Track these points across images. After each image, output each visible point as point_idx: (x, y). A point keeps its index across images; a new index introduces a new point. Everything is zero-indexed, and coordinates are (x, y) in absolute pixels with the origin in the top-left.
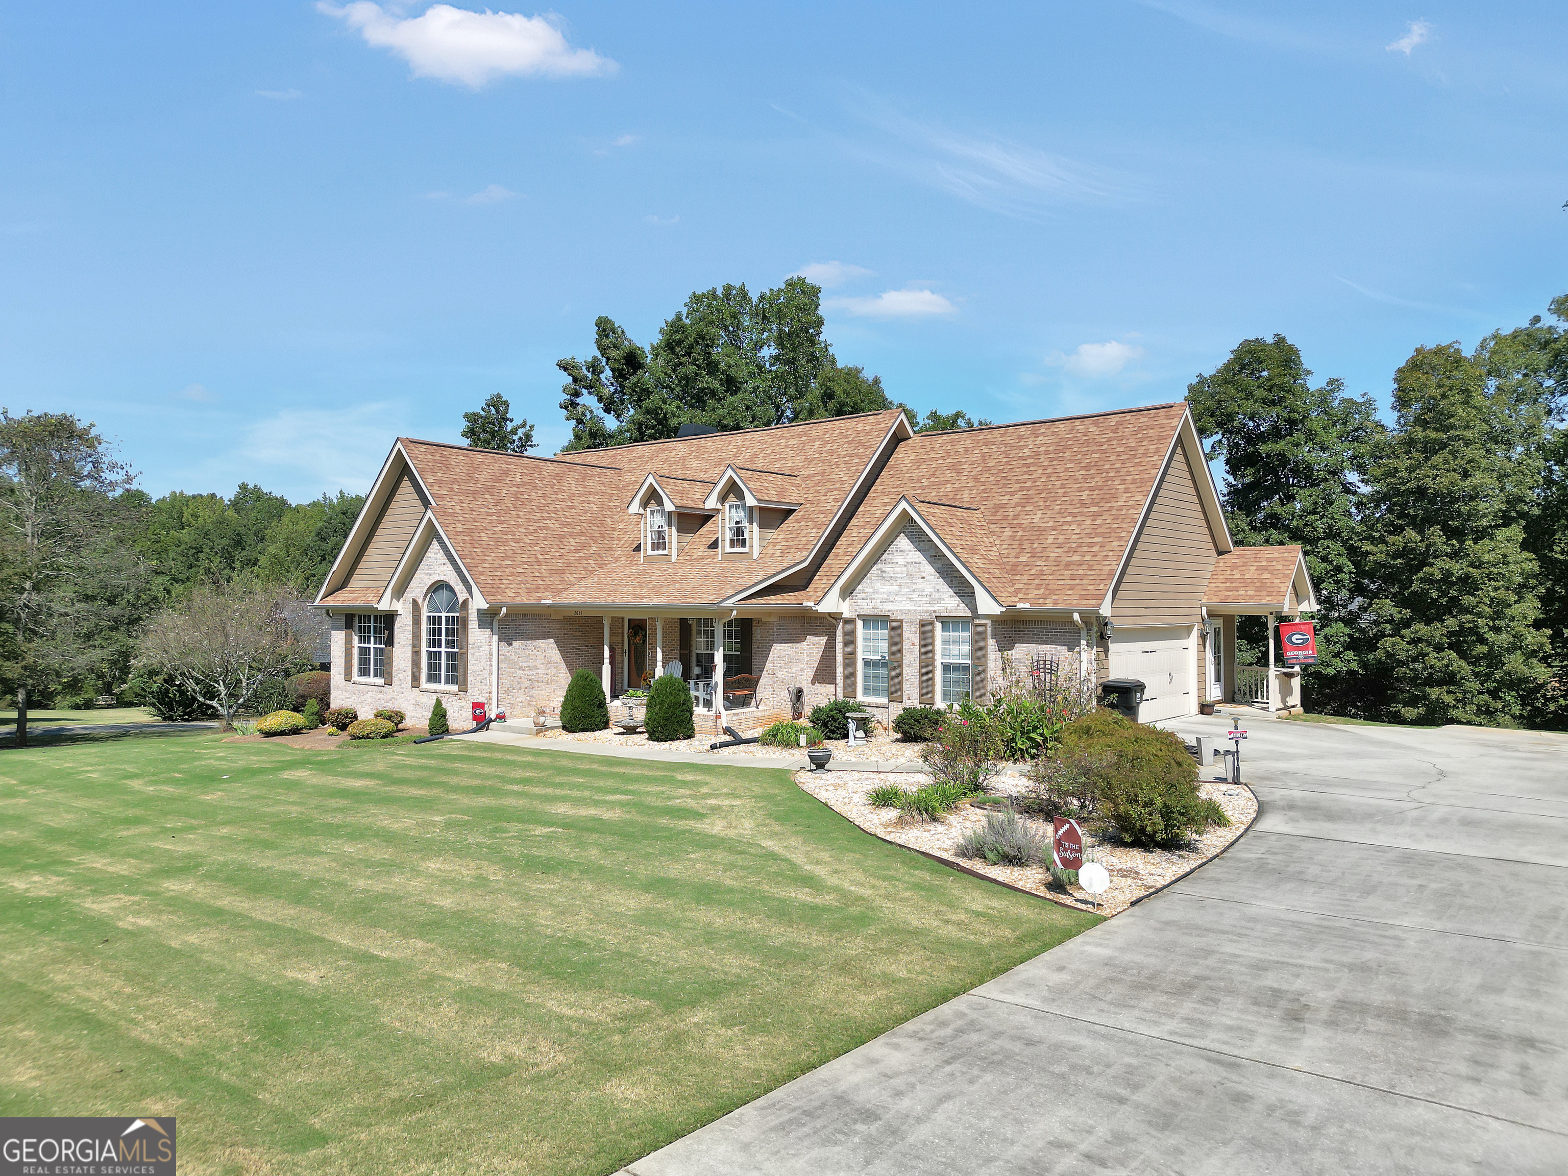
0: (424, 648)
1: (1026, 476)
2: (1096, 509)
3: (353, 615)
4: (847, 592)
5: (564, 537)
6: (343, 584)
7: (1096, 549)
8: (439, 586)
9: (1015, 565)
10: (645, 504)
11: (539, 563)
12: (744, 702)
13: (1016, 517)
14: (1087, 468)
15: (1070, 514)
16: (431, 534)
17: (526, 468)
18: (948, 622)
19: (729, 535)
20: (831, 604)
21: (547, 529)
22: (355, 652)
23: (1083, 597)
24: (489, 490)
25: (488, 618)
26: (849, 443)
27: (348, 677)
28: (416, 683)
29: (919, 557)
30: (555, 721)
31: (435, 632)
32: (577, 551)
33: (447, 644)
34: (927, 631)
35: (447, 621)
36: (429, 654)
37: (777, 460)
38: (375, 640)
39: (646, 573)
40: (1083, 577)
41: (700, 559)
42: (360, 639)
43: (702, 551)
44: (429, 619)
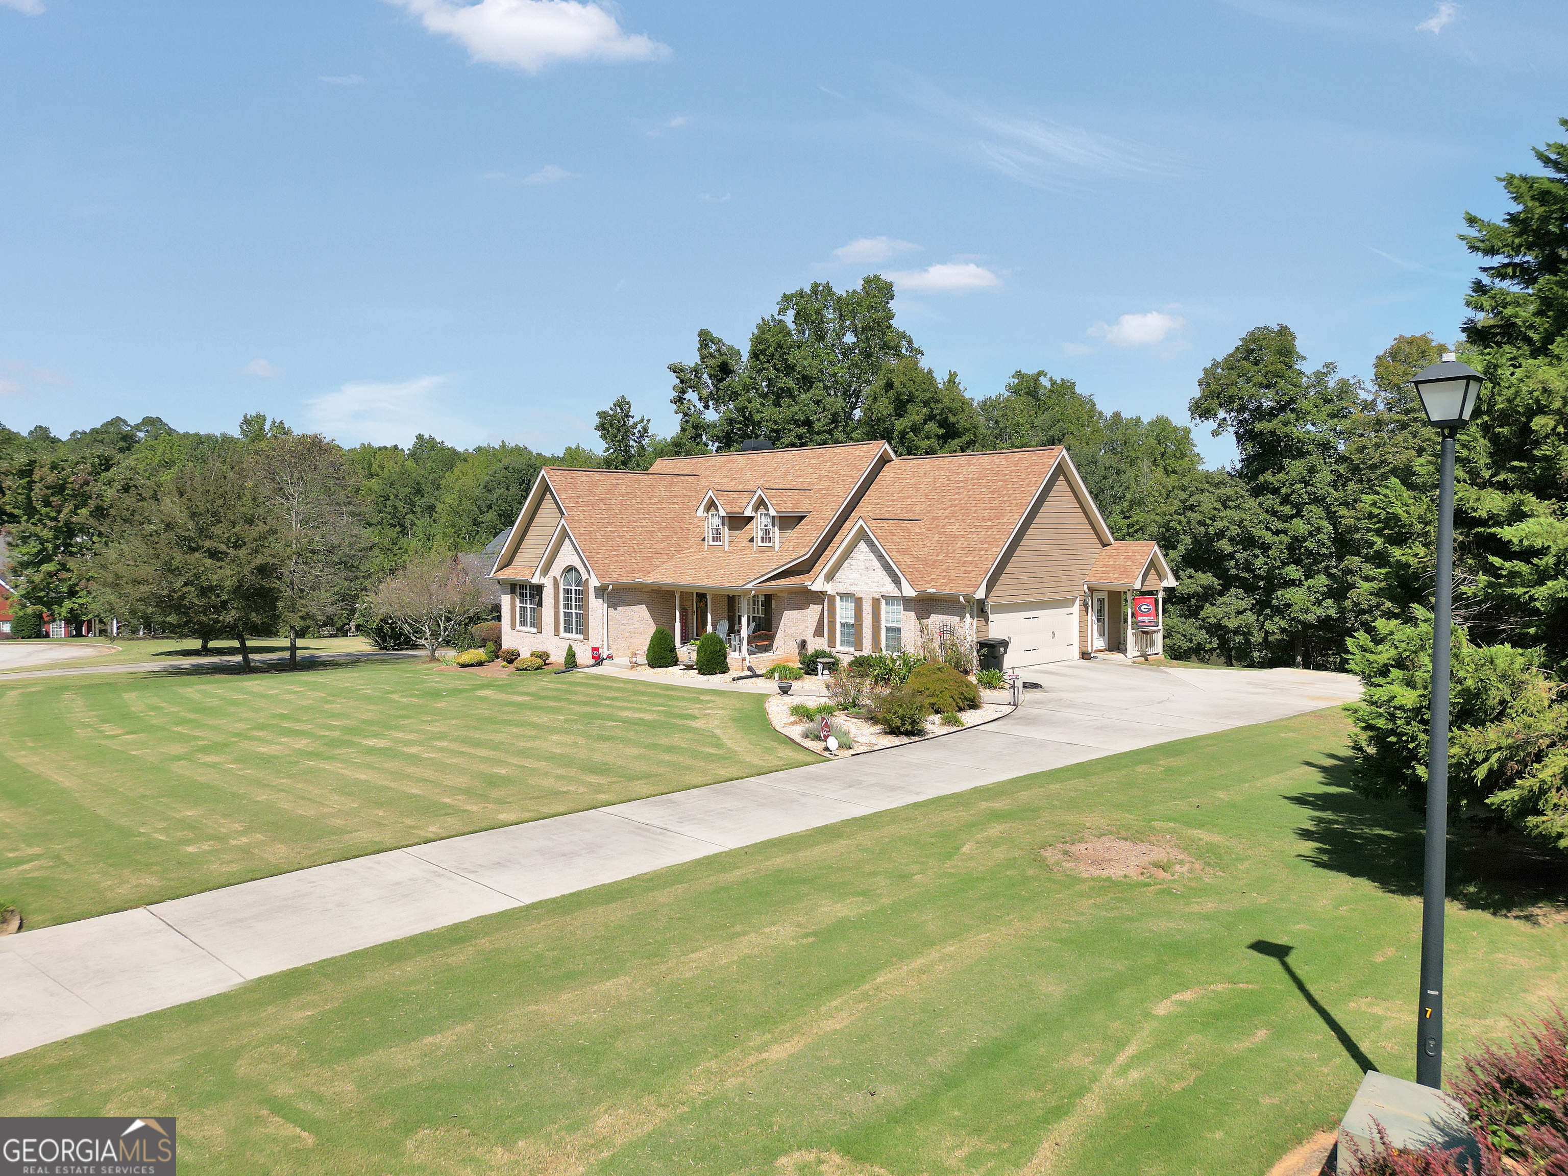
0: (562, 610)
1: (957, 496)
2: (989, 524)
3: (516, 585)
4: (830, 577)
5: (653, 532)
6: (508, 563)
7: (982, 552)
8: (570, 569)
9: (935, 561)
10: (707, 509)
11: (635, 552)
12: (767, 649)
13: (943, 526)
15: (975, 526)
16: (564, 534)
17: (629, 481)
18: (889, 599)
19: (760, 534)
20: (818, 585)
21: (642, 526)
22: (518, 609)
23: (968, 586)
24: (603, 500)
25: (601, 592)
26: (848, 465)
27: (513, 627)
28: (557, 633)
29: (871, 556)
30: (643, 660)
31: (568, 599)
32: (663, 542)
33: (576, 607)
34: (876, 605)
35: (576, 592)
36: (564, 614)
37: (801, 475)
38: (530, 602)
39: (707, 559)
40: (970, 572)
41: (742, 549)
42: (520, 601)
43: (745, 543)
44: (564, 590)
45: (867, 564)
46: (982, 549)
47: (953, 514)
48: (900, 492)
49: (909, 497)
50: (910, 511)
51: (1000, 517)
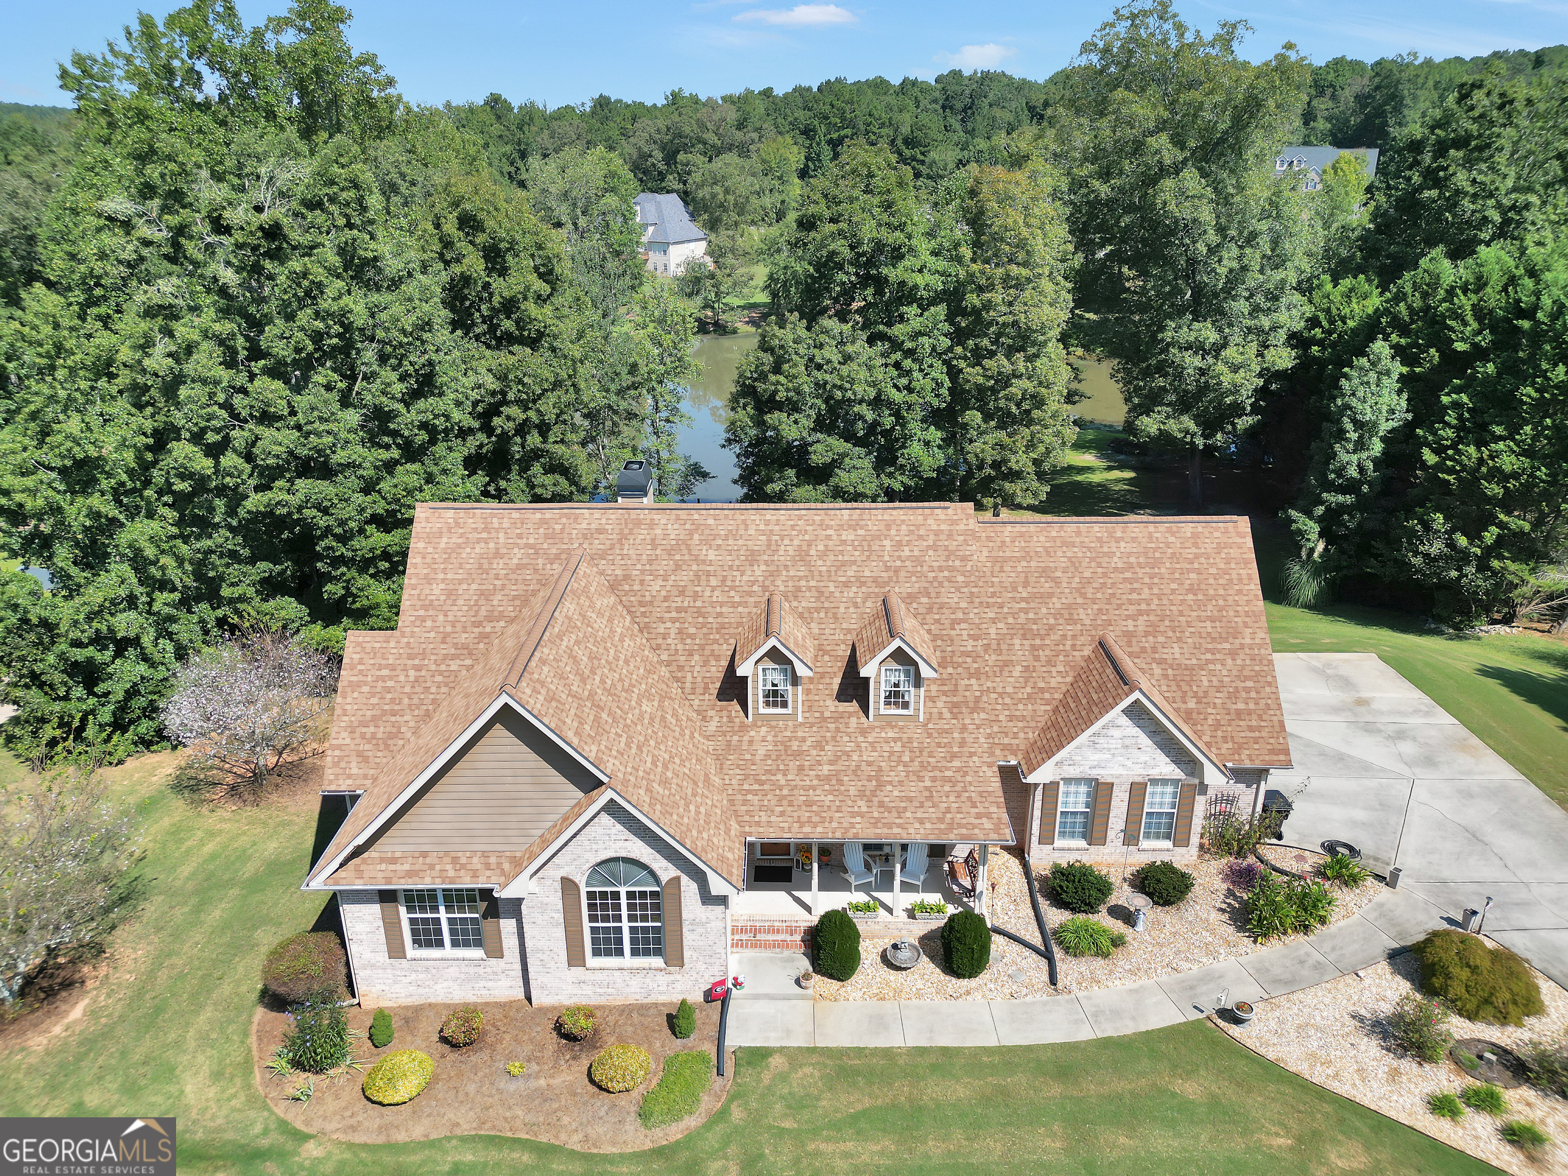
3: (398, 889)
8: (617, 863)
10: (756, 662)
13: (1154, 650)
14: (1191, 590)
15: (1208, 650)
18: (1159, 782)
19: (882, 697)
20: (1043, 776)
22: (405, 923)
27: (391, 952)
28: (576, 962)
31: (607, 908)
33: (632, 918)
34: (1137, 791)
35: (631, 895)
36: (594, 930)
37: (844, 564)
38: (449, 909)
39: (798, 754)
40: (1259, 729)
41: (838, 717)
42: (410, 909)
43: (832, 705)
44: (591, 895)
45: (1127, 742)
46: (1248, 690)
47: (1153, 630)
48: (1026, 584)
49: (1051, 595)
50: (1071, 621)
51: (1236, 634)
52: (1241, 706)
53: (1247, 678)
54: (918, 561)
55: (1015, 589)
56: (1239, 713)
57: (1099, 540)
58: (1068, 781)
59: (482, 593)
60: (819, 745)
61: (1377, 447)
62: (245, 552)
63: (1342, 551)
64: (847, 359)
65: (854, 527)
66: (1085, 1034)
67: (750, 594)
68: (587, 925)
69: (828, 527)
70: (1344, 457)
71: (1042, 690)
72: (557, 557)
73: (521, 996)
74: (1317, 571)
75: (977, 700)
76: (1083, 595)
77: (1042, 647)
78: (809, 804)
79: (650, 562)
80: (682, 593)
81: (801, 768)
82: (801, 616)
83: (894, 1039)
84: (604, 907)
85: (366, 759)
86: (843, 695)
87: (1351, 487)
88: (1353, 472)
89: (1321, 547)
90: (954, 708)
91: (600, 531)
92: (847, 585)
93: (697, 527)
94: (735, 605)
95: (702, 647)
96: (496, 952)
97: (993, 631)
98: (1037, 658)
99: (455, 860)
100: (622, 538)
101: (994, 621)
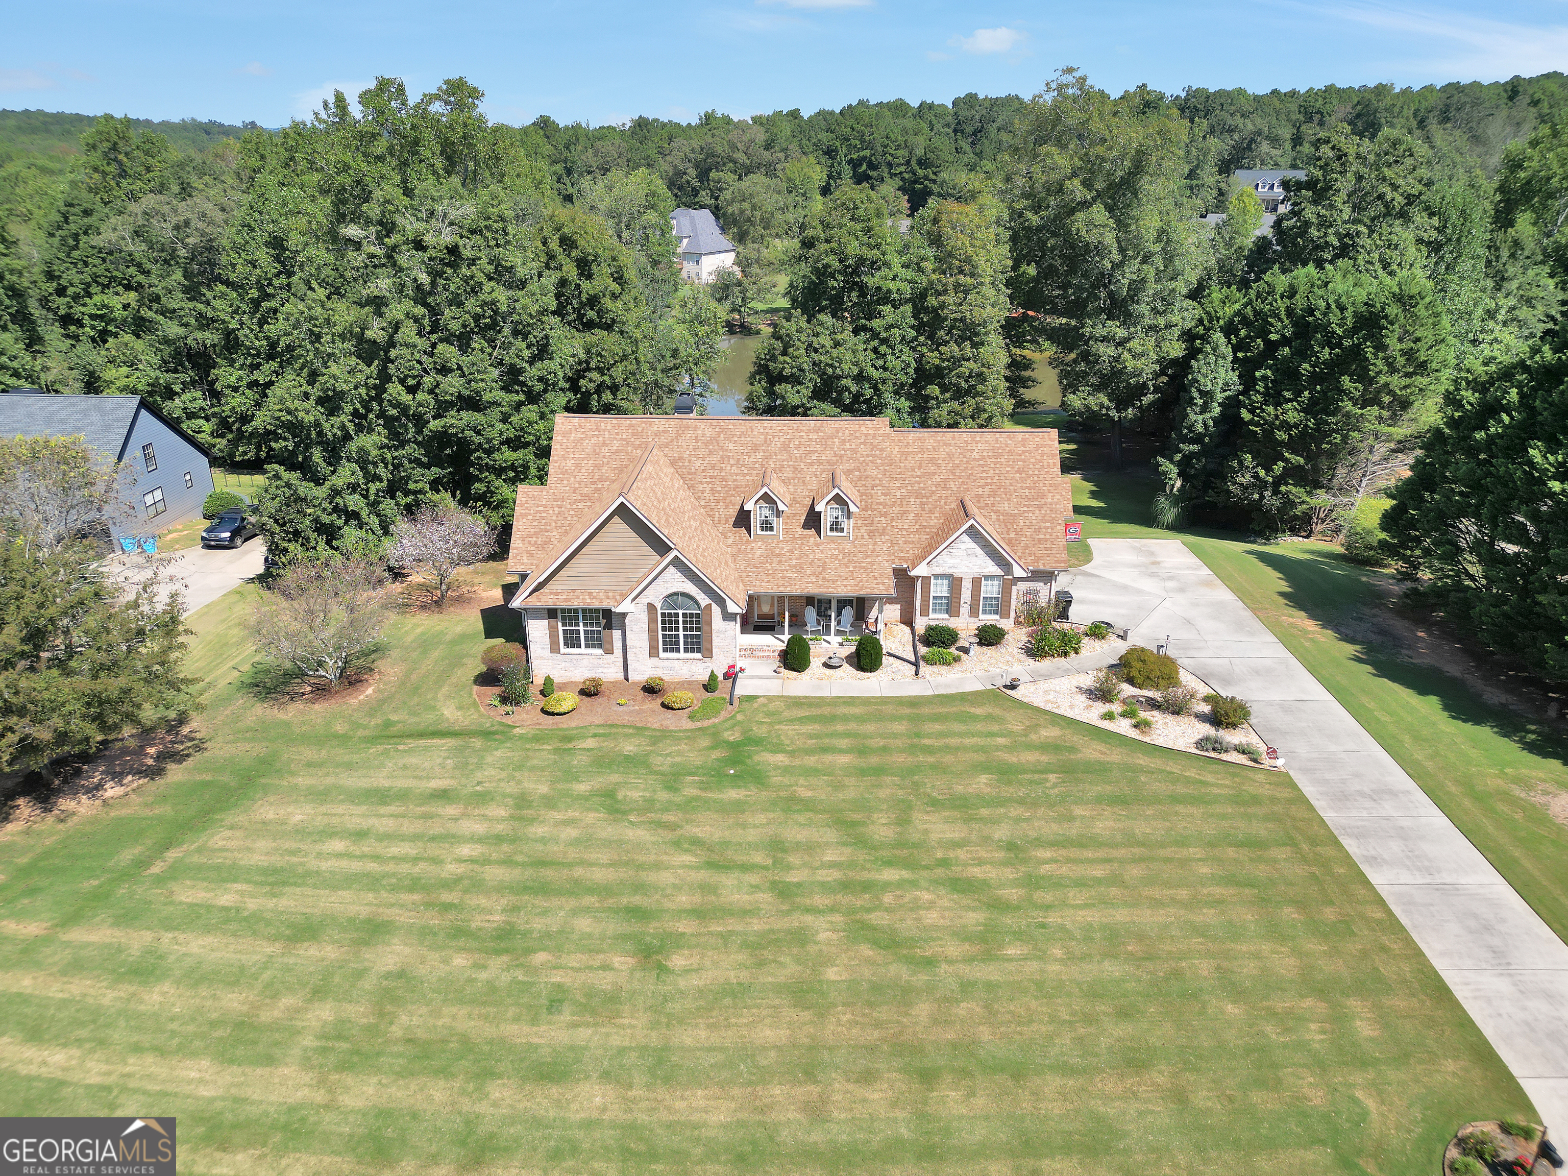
1: (985, 475)
2: (1037, 503)
3: (557, 611)
4: (929, 563)
6: (540, 588)
8: (678, 595)
9: (1010, 540)
10: (756, 503)
11: (720, 562)
15: (1025, 506)
16: (671, 563)
18: (990, 577)
19: (828, 525)
20: (918, 571)
22: (561, 633)
23: (1057, 562)
25: (733, 615)
27: (552, 650)
28: (653, 654)
31: (672, 622)
33: (685, 629)
34: (976, 583)
35: (684, 615)
36: (664, 636)
37: (810, 452)
38: (585, 625)
39: (780, 554)
40: (1051, 549)
41: (802, 537)
42: (564, 624)
43: (800, 531)
44: (663, 615)
45: (969, 552)
46: (1046, 527)
47: (993, 494)
48: (920, 467)
49: (935, 474)
50: (945, 488)
51: (1043, 496)
52: (1041, 536)
53: (1046, 521)
54: (854, 451)
55: (913, 470)
56: (1040, 540)
57: (966, 442)
58: (937, 576)
59: (596, 466)
60: (791, 551)
61: (1217, 410)
62: (425, 460)
63: (1193, 486)
64: (837, 344)
65: (817, 431)
66: (930, 692)
67: (754, 469)
68: (660, 633)
69: (802, 431)
70: (1193, 417)
71: (925, 527)
72: (640, 446)
73: (621, 676)
74: (1176, 500)
75: (884, 529)
76: (954, 474)
77: (927, 503)
78: (783, 577)
79: (694, 450)
80: (713, 468)
81: (780, 561)
82: (783, 481)
83: (826, 693)
84: (670, 622)
85: (532, 555)
86: (806, 526)
87: (1198, 439)
88: (1200, 428)
89: (1178, 484)
90: (871, 534)
91: (665, 432)
92: (811, 464)
93: (723, 430)
94: (744, 475)
95: (725, 498)
96: (610, 651)
97: (898, 494)
98: (923, 510)
99: (590, 594)
100: (678, 436)
101: (899, 488)
